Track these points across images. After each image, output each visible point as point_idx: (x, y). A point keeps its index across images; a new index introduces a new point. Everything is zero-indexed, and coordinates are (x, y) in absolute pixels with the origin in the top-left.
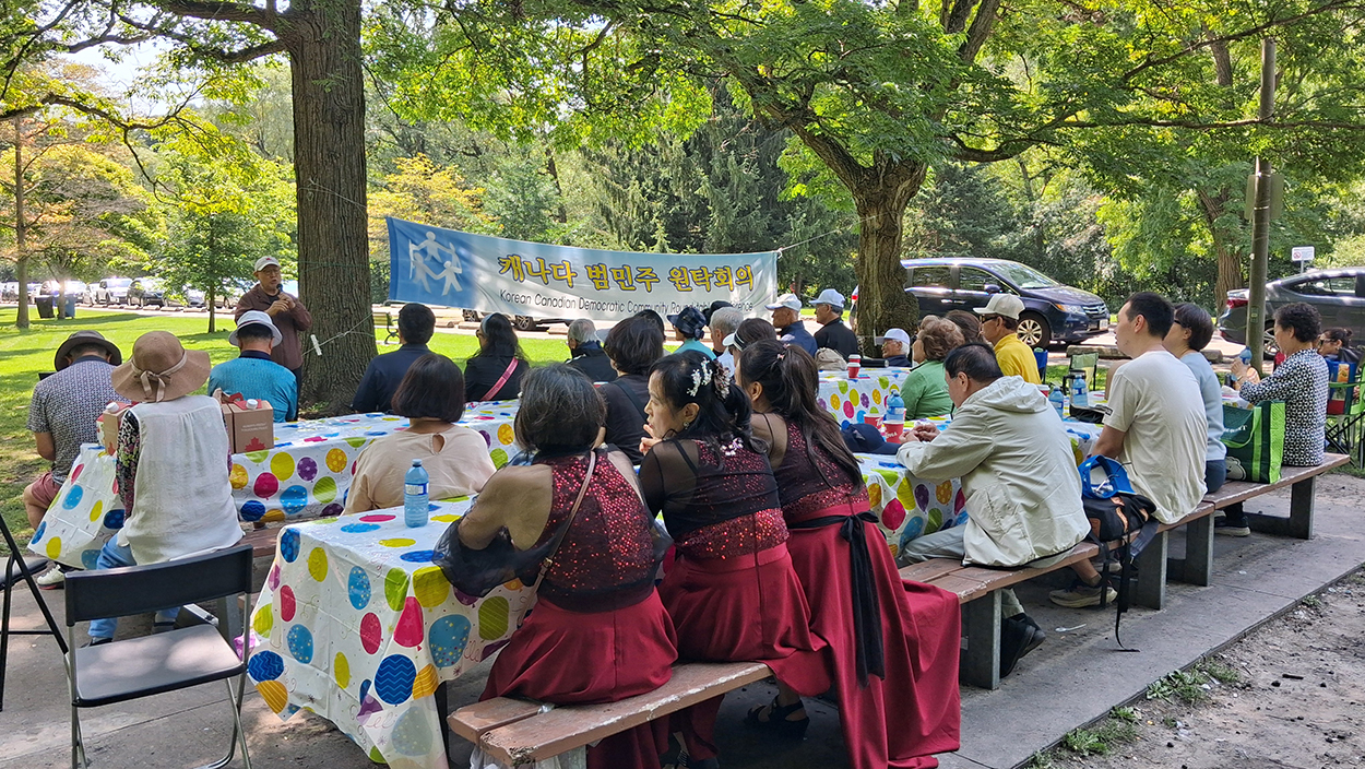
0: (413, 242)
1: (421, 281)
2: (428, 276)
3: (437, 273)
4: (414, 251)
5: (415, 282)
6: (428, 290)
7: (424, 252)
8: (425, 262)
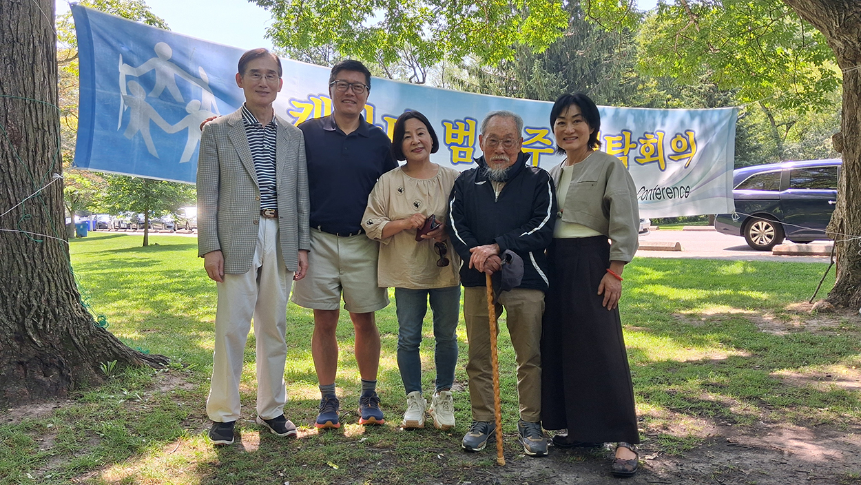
0: (126, 61)
1: (139, 134)
2: (154, 127)
3: (172, 123)
4: (128, 78)
5: (127, 135)
6: (153, 151)
7: (147, 81)
8: (148, 99)
